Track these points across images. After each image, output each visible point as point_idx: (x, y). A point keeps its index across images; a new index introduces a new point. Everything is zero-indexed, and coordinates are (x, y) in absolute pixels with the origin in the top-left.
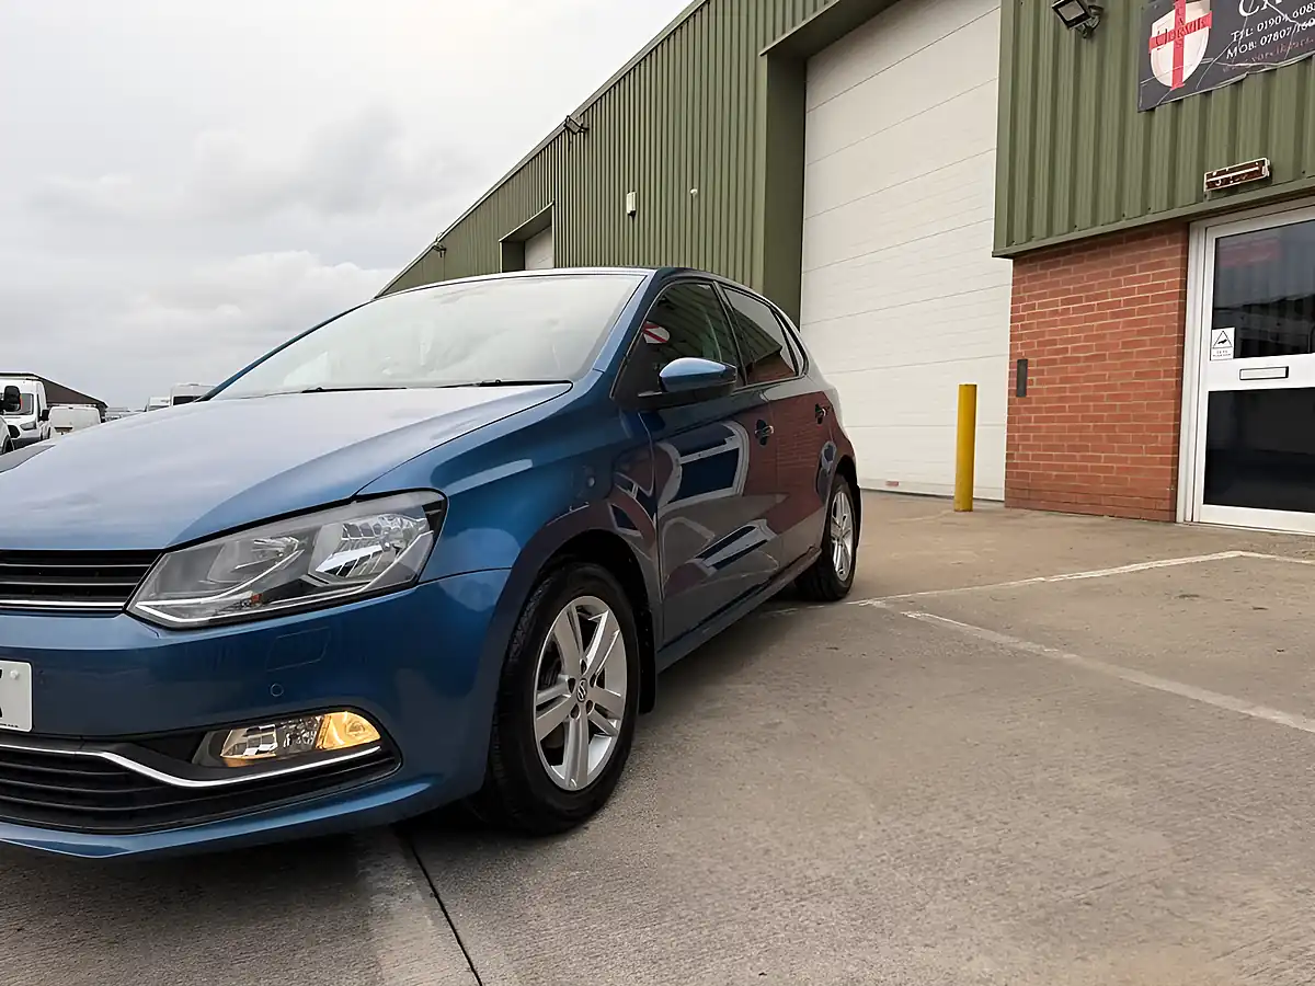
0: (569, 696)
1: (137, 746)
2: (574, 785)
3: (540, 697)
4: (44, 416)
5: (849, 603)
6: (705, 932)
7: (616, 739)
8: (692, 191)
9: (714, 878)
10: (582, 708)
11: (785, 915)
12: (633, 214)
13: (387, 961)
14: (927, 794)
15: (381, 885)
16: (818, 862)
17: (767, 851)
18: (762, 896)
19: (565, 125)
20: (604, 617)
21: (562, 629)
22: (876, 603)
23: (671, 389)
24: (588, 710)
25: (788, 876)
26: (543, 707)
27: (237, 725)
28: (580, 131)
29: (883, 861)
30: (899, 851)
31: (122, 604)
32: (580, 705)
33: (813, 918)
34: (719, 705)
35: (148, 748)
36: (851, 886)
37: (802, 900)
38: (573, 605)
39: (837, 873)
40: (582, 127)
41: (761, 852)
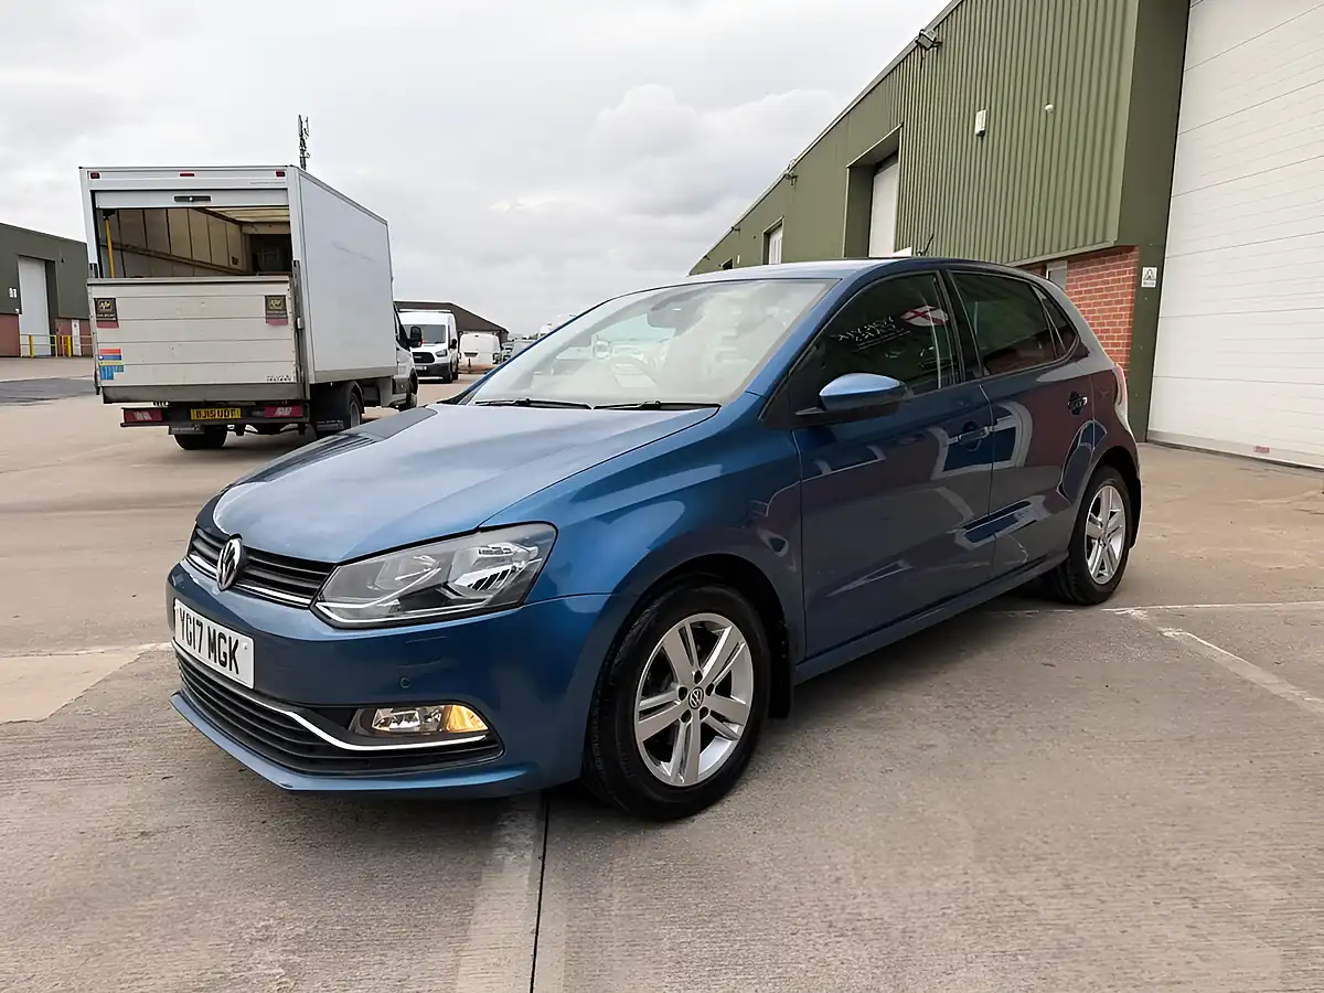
0: (679, 703)
1: (314, 712)
2: (682, 781)
3: (644, 703)
4: (453, 345)
5: (1105, 609)
6: (737, 946)
7: (736, 743)
8: (1047, 108)
9: (775, 895)
10: (695, 714)
11: (818, 946)
12: (982, 134)
13: (481, 908)
14: (1038, 852)
15: (508, 839)
16: (880, 902)
17: (838, 880)
18: (807, 924)
19: (917, 41)
20: (727, 631)
21: (671, 643)
22: (1134, 612)
23: (830, 407)
24: (702, 715)
25: (843, 909)
26: (646, 713)
27: (382, 706)
28: (932, 46)
29: (944, 914)
30: (967, 908)
31: (308, 601)
32: (692, 712)
33: (841, 956)
34: (884, 714)
35: (325, 716)
36: (895, 934)
37: (842, 936)
38: (686, 622)
39: (890, 917)
40: (934, 42)
41: (833, 878)
